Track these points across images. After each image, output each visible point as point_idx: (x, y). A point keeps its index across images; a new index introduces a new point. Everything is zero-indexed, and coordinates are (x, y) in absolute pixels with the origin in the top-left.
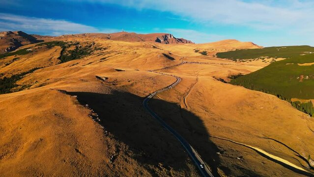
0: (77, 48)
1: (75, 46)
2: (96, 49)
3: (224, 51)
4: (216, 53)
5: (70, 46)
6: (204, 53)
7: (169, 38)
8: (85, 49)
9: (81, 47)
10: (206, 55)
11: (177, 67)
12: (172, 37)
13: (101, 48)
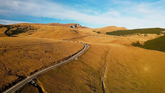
0: (18, 29)
1: (17, 28)
2: (30, 29)
3: (110, 31)
4: (105, 33)
5: (13, 28)
6: (99, 33)
7: (78, 26)
8: (23, 29)
9: (21, 28)
10: (100, 33)
11: (83, 38)
12: (80, 26)
13: (34, 29)
